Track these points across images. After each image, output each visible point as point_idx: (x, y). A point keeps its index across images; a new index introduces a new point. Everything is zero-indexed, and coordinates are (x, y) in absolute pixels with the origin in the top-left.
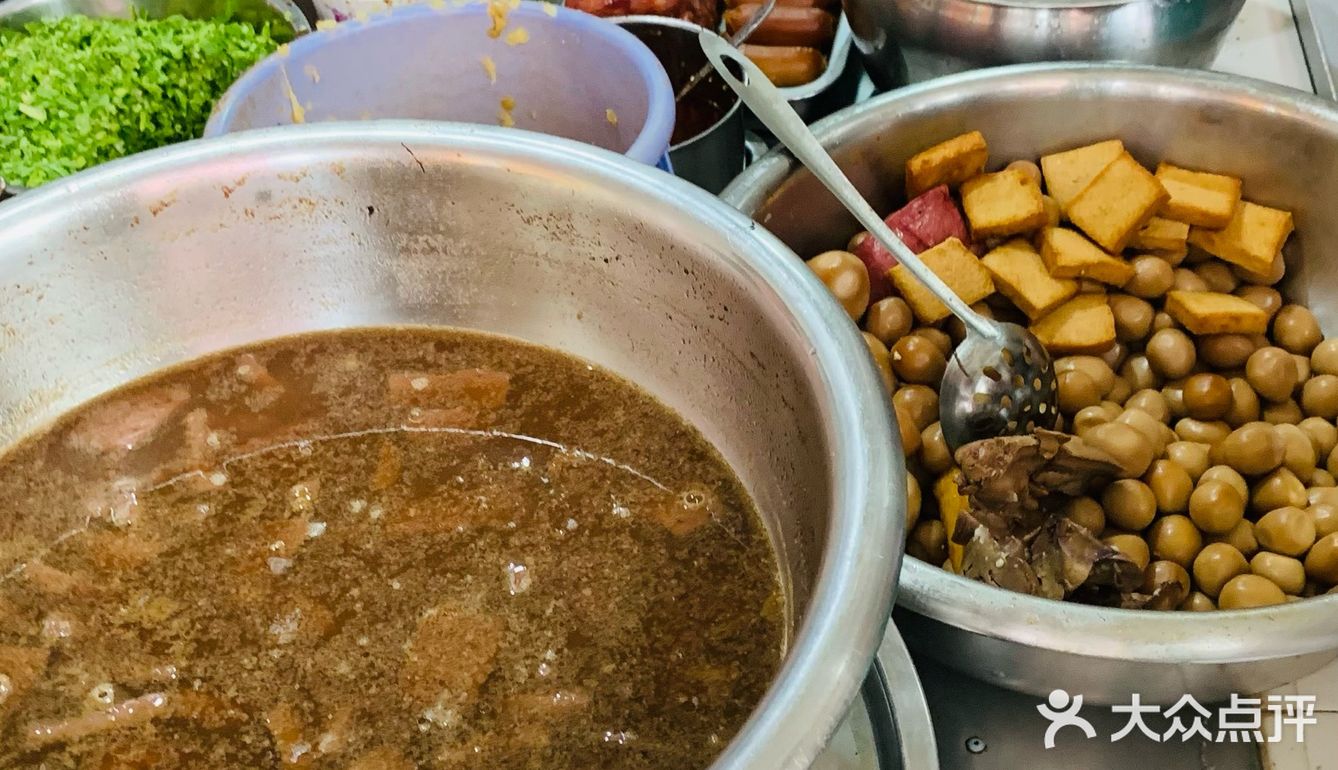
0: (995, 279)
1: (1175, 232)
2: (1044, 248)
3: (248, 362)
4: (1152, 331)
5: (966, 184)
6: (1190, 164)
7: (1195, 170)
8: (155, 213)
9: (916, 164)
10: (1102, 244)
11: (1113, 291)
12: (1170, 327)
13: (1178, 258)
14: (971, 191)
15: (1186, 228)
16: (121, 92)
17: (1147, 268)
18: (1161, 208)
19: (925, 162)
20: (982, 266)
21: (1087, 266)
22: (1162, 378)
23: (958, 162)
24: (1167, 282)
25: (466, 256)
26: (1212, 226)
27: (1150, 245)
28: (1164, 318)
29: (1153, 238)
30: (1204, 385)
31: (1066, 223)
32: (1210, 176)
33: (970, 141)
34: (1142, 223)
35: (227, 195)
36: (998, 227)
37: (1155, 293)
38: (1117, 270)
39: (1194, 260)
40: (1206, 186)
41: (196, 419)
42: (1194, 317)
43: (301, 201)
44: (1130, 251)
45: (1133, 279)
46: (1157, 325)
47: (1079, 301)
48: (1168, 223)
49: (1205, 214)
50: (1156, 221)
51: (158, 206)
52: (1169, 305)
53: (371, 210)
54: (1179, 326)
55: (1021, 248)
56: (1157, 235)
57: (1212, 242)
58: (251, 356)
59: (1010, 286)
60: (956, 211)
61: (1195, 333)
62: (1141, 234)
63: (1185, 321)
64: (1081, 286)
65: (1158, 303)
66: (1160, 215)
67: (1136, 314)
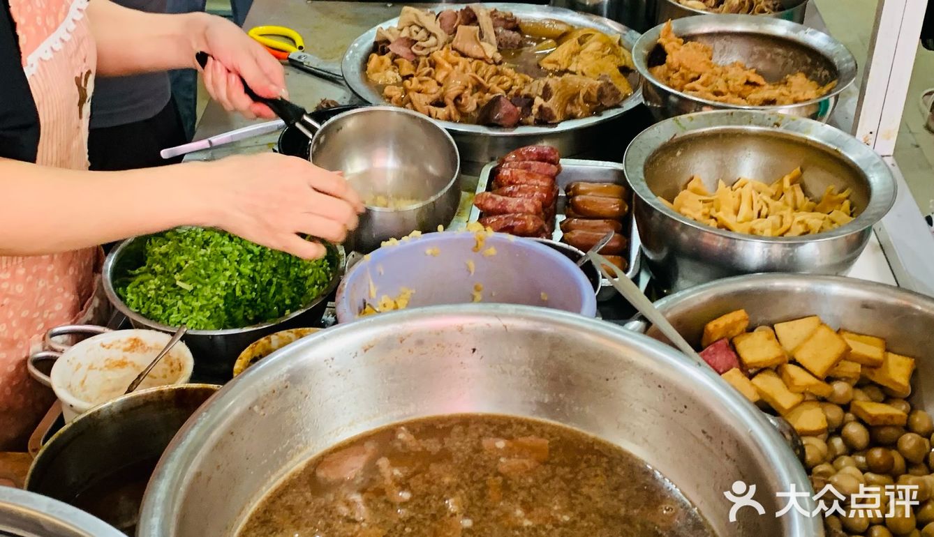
0: (759, 392)
1: (853, 369)
2: (785, 376)
3: (402, 431)
4: (843, 424)
5: (735, 338)
6: (858, 331)
7: (859, 334)
8: (365, 351)
9: (711, 326)
10: (816, 374)
11: (822, 400)
12: (854, 421)
13: (855, 382)
14: (739, 342)
15: (860, 366)
16: (228, 273)
17: (840, 388)
18: (846, 355)
19: (716, 326)
20: (753, 385)
21: (810, 386)
22: (851, 450)
23: (732, 326)
24: (851, 396)
25: (523, 376)
26: (874, 365)
27: (839, 375)
28: (850, 416)
29: (842, 371)
30: (877, 453)
31: (794, 362)
32: (868, 337)
33: (740, 315)
34: (836, 364)
35: (401, 342)
36: (759, 362)
37: (844, 402)
38: (824, 389)
39: (862, 384)
40: (867, 343)
41: (383, 463)
42: (870, 416)
43: (438, 345)
44: (829, 379)
45: (832, 394)
46: (846, 419)
47: (806, 405)
48: (850, 364)
49: (870, 359)
50: (843, 362)
51: (367, 347)
52: (852, 408)
53: (474, 350)
54: (860, 420)
55: (771, 375)
56: (844, 369)
57: (873, 374)
58: (403, 428)
59: (768, 395)
60: (733, 353)
61: (870, 424)
62: (836, 369)
63: (864, 417)
64: (805, 397)
65: (846, 407)
66: (845, 359)
67: (835, 413)
